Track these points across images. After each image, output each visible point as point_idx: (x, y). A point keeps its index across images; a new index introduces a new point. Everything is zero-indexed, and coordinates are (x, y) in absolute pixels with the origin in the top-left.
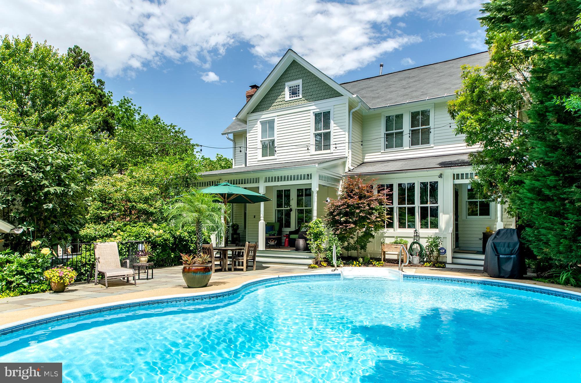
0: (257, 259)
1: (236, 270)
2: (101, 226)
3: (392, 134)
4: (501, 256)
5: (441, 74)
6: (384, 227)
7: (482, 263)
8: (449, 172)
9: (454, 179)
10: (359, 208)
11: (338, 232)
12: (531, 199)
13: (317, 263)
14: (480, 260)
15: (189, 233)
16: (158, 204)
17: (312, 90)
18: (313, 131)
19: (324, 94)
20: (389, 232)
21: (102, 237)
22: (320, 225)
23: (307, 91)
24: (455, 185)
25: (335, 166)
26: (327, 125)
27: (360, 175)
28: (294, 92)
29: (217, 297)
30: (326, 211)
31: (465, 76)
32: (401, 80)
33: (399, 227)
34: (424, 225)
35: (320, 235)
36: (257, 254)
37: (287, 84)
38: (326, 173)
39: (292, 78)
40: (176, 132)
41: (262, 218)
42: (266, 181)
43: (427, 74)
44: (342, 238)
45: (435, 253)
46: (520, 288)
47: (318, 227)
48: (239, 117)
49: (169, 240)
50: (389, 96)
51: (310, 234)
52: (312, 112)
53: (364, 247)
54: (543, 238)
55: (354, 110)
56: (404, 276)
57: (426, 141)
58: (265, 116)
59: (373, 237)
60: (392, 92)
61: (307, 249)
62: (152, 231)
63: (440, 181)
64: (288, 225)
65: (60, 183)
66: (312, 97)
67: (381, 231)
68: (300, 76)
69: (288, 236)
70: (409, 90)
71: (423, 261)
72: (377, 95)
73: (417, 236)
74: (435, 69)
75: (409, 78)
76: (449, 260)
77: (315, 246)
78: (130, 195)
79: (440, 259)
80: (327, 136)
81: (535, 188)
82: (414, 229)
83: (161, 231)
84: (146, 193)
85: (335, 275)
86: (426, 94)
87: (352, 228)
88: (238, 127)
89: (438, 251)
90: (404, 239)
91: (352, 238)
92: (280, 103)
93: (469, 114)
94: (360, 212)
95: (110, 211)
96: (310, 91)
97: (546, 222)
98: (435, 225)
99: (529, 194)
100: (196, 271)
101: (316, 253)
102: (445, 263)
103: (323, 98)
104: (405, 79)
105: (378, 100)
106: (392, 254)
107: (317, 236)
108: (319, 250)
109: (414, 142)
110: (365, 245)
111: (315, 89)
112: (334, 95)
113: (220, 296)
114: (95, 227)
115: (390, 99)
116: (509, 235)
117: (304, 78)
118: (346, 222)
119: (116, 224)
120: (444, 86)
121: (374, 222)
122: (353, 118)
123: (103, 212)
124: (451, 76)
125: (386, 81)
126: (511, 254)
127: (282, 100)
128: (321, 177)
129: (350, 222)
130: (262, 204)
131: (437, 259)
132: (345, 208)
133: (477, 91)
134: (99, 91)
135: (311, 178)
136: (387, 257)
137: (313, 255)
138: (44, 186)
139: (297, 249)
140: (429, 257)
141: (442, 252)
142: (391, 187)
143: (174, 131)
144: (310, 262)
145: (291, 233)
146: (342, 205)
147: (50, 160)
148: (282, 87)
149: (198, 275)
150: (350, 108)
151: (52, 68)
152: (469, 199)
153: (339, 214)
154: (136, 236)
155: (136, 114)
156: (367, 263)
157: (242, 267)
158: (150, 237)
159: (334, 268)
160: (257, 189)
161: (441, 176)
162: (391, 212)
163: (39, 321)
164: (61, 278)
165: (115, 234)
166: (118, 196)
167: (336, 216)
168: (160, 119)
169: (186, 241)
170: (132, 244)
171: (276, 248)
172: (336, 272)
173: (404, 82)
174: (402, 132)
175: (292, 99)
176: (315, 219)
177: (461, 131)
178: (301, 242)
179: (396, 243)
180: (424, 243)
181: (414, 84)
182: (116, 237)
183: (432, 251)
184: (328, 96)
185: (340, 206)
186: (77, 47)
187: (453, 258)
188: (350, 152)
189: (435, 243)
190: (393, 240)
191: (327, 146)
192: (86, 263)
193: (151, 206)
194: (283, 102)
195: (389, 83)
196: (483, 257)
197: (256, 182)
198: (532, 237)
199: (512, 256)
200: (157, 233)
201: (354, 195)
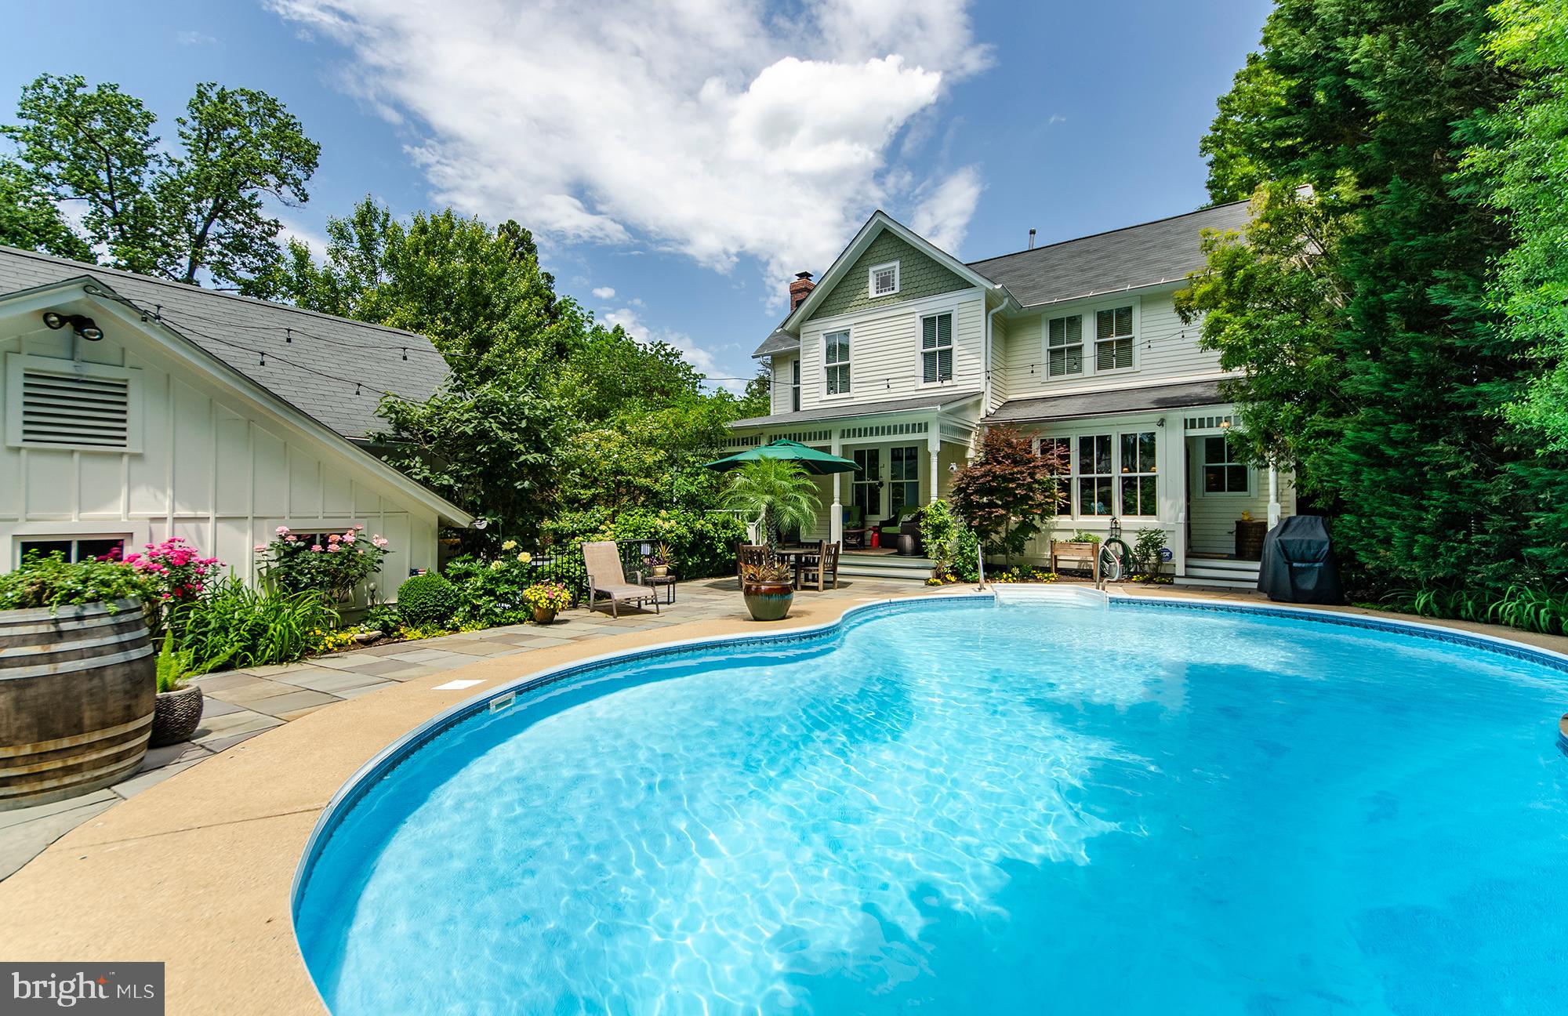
0: (840, 569)
1: (804, 588)
2: (580, 514)
3: (1062, 350)
4: (1295, 564)
5: (1148, 245)
6: (1054, 514)
7: (1256, 576)
8: (1178, 415)
9: (1186, 428)
10: (1013, 480)
11: (975, 523)
12: (1356, 463)
13: (938, 576)
14: (1251, 569)
15: (714, 524)
16: (666, 478)
17: (919, 279)
18: (920, 348)
19: (940, 285)
20: (1063, 520)
21: (583, 533)
22: (943, 511)
23: (908, 281)
24: (1187, 439)
25: (964, 409)
26: (946, 338)
27: (1011, 424)
28: (884, 282)
29: (811, 637)
30: (952, 485)
31: (1208, 247)
32: (1073, 257)
33: (1082, 513)
34: (1128, 509)
35: (944, 528)
36: (840, 561)
37: (871, 270)
38: (951, 421)
39: (882, 259)
40: (666, 354)
41: (837, 499)
42: (842, 436)
43: (1122, 244)
44: (983, 533)
45: (1153, 559)
46: (1338, 621)
47: (941, 514)
48: (787, 328)
49: (686, 537)
50: (1054, 286)
51: (926, 526)
52: (918, 315)
53: (1019, 549)
54: (1379, 533)
55: (994, 311)
56: (1112, 600)
57: (1126, 361)
58: (834, 324)
59: (1037, 530)
60: (1058, 277)
61: (919, 551)
62: (659, 522)
63: (1158, 430)
64: (875, 510)
65: (540, 447)
66: (919, 290)
67: (1048, 520)
68: (896, 255)
69: (877, 529)
70: (1091, 274)
71: (1129, 573)
72: (1031, 284)
73: (1115, 528)
74: (1136, 236)
75: (1088, 252)
76: (1180, 570)
77: (936, 547)
78: (623, 464)
79: (1162, 570)
80: (947, 355)
81: (1364, 444)
82: (1110, 517)
83: (673, 522)
84: (649, 460)
85: (984, 598)
86: (1125, 280)
87: (1002, 515)
88: (780, 344)
89: (1158, 554)
90: (1092, 534)
91: (997, 533)
92: (860, 302)
93: (1228, 315)
94: (1016, 488)
95: (593, 490)
96: (913, 280)
97: (1385, 505)
98: (1149, 509)
99: (1352, 455)
100: (769, 593)
101: (937, 558)
102: (1173, 575)
103: (937, 291)
104: (1080, 254)
105: (1035, 292)
106: (1069, 559)
107: (939, 530)
108: (942, 552)
109: (1103, 364)
110: (1022, 545)
111: (924, 277)
112: (959, 286)
113: (815, 636)
114: (572, 515)
115: (1058, 290)
116: (1308, 526)
117: (904, 259)
118: (991, 504)
119: (602, 511)
120: (1158, 266)
121: (1041, 505)
122: (993, 325)
123: (582, 492)
124: (1169, 247)
125: (1046, 259)
126: (1317, 561)
127: (862, 296)
128: (942, 428)
129: (997, 506)
130: (837, 476)
131: (1156, 569)
132: (988, 482)
133: (1241, 273)
134: (547, 292)
135: (926, 430)
136: (1060, 565)
137: (933, 563)
138: (519, 454)
139: (901, 553)
140: (1141, 564)
141: (1163, 556)
142: (1065, 442)
143: (663, 353)
144: (928, 574)
145: (884, 524)
146: (982, 476)
147: (527, 412)
148: (863, 275)
149: (774, 600)
150: (988, 309)
151: (485, 259)
152: (1207, 462)
153: (976, 492)
154: (634, 531)
155: (587, 325)
156: (1026, 577)
157: (815, 584)
158: (657, 532)
159: (978, 586)
160: (827, 450)
161: (1162, 423)
162: (1066, 486)
163: (559, 673)
164: (551, 601)
165: (603, 527)
166: (606, 465)
167: (972, 494)
168: (623, 333)
169: (709, 538)
170: (630, 544)
171: (859, 550)
172: (983, 593)
173: (1080, 261)
174: (1080, 348)
175: (880, 295)
176: (934, 499)
177: (1214, 345)
178: (908, 540)
179: (1078, 540)
180: (1132, 541)
181: (1099, 262)
182: (604, 532)
183: (1147, 556)
184: (948, 289)
185: (978, 478)
186: (513, 223)
187: (1187, 566)
188: (989, 385)
189: (1152, 542)
190: (1075, 536)
191: (947, 375)
192: (563, 576)
193: (656, 481)
194: (865, 301)
195: (1051, 262)
196: (1257, 565)
197: (825, 438)
198: (1356, 531)
199: (1317, 565)
200: (667, 526)
201: (1003, 457)
